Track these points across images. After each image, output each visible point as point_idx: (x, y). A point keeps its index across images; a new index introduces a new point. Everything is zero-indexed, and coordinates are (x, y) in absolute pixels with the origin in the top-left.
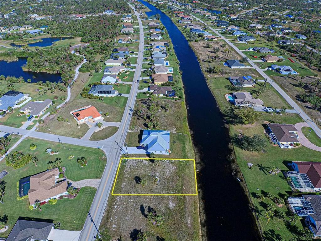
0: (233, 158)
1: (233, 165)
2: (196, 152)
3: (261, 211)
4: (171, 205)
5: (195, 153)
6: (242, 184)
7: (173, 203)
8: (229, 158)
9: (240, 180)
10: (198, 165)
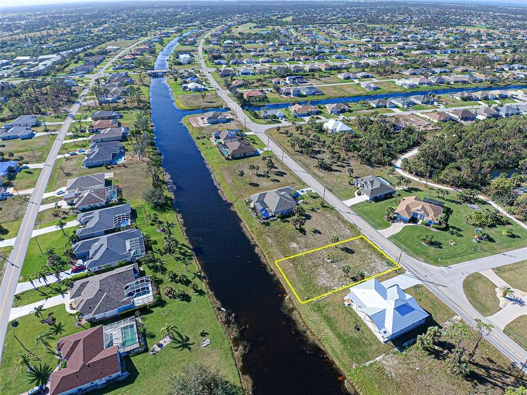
0: (237, 351)
1: (235, 333)
2: (308, 331)
3: (195, 277)
4: (294, 245)
5: (308, 329)
6: (219, 304)
7: (294, 247)
8: (245, 347)
9: (222, 308)
10: (291, 306)
